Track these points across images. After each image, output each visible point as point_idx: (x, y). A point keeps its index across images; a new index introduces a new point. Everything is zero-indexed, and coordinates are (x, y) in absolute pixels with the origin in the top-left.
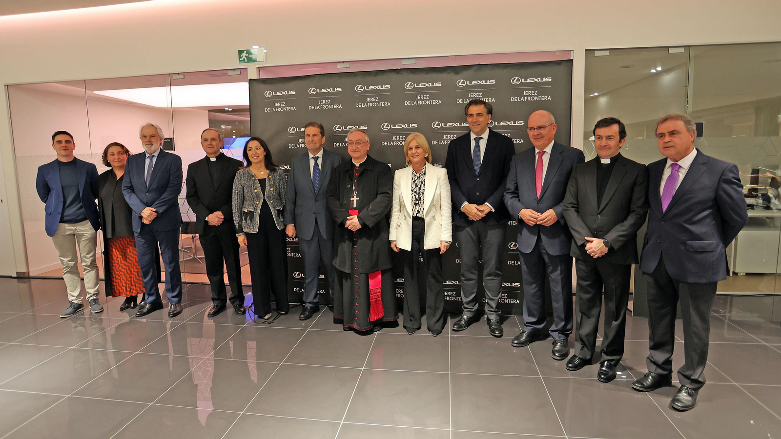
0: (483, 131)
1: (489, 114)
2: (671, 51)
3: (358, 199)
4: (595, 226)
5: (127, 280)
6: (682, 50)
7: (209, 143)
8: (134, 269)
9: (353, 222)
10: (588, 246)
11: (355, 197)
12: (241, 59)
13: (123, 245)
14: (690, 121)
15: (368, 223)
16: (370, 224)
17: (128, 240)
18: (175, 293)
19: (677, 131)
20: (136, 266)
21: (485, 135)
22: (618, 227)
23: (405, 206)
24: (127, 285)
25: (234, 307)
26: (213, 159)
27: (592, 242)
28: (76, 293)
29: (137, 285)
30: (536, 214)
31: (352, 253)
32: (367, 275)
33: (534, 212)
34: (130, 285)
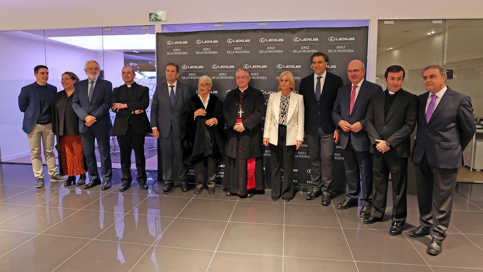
0: (322, 73)
1: (326, 61)
2: (434, 22)
3: (243, 112)
4: (382, 133)
5: (71, 165)
6: (441, 22)
7: (126, 75)
8: (76, 157)
9: (239, 127)
10: (378, 145)
11: (241, 111)
12: (150, 19)
13: (69, 141)
14: (443, 69)
15: (249, 127)
16: (250, 128)
17: (73, 138)
18: (108, 174)
19: (435, 75)
20: (77, 156)
21: (324, 75)
22: (396, 133)
23: (274, 116)
24: (71, 168)
25: (140, 184)
26: (129, 86)
27: (379, 142)
28: (40, 172)
29: (77, 168)
30: (348, 125)
31: (238, 146)
32: (246, 160)
33: (347, 123)
34: (73, 169)
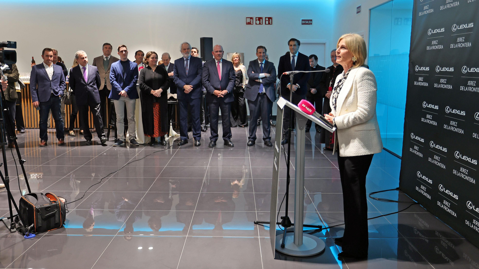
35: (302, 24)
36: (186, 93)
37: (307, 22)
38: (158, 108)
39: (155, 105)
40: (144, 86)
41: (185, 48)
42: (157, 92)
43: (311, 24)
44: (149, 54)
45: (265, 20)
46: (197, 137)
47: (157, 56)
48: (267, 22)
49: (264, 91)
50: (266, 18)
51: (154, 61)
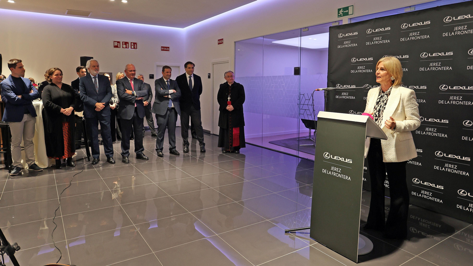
9: (230, 108)
11: (229, 97)
12: (339, 15)
35: (162, 50)
36: (97, 111)
37: (165, 49)
38: (67, 128)
39: (63, 125)
40: (52, 105)
41: (94, 65)
42: (68, 111)
43: (169, 50)
44: (52, 70)
45: (131, 45)
46: (110, 154)
47: (61, 73)
48: (133, 47)
49: (173, 106)
50: (131, 43)
51: (59, 79)
